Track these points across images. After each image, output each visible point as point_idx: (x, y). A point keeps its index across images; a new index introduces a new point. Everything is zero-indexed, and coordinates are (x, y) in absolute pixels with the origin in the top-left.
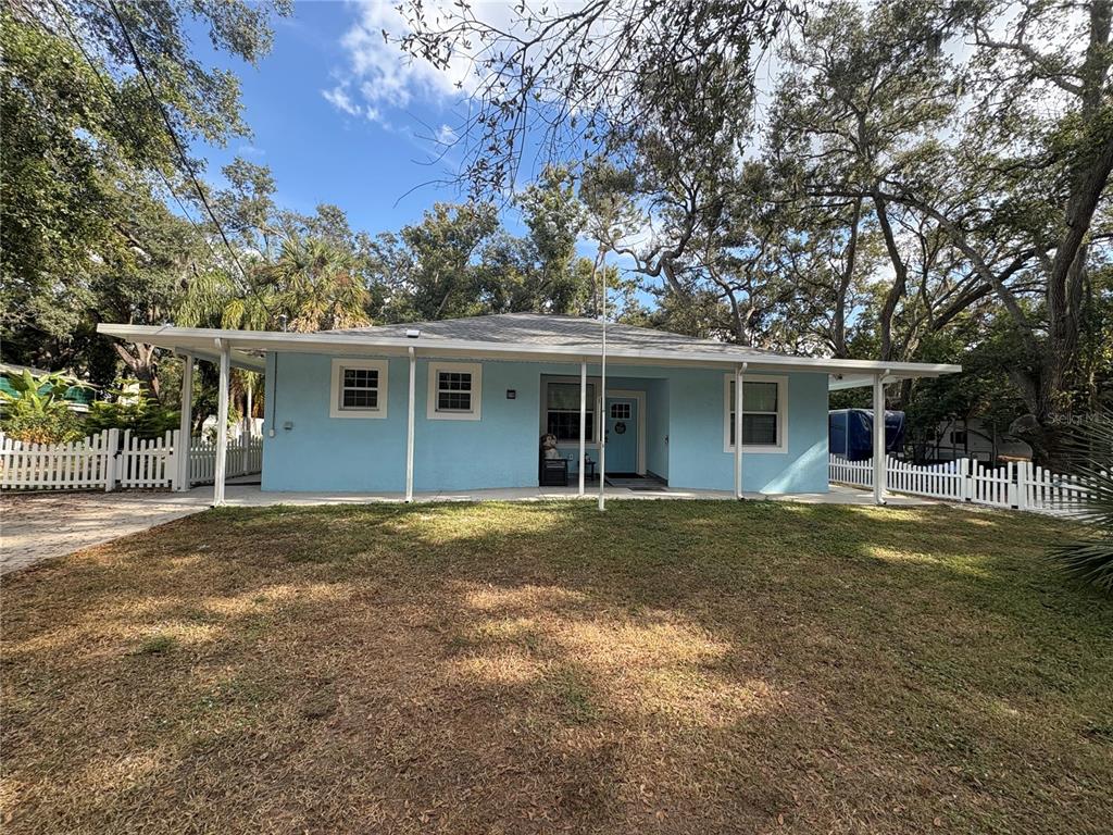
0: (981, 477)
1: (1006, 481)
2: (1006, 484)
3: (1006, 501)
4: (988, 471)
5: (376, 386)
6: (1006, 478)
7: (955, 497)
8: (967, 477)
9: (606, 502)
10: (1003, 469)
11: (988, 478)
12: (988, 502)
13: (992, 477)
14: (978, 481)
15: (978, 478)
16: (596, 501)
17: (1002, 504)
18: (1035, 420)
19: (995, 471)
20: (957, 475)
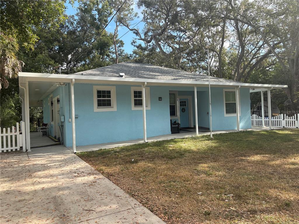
0: (287, 120)
1: (294, 120)
2: (294, 121)
3: (295, 125)
4: (289, 117)
5: (110, 98)
6: (294, 119)
7: (280, 127)
8: (283, 120)
9: (213, 135)
10: (293, 116)
11: (289, 120)
12: (289, 127)
13: (291, 119)
14: (286, 121)
15: (286, 120)
16: (210, 135)
17: (294, 127)
18: (291, 101)
19: (291, 117)
20: (280, 119)
